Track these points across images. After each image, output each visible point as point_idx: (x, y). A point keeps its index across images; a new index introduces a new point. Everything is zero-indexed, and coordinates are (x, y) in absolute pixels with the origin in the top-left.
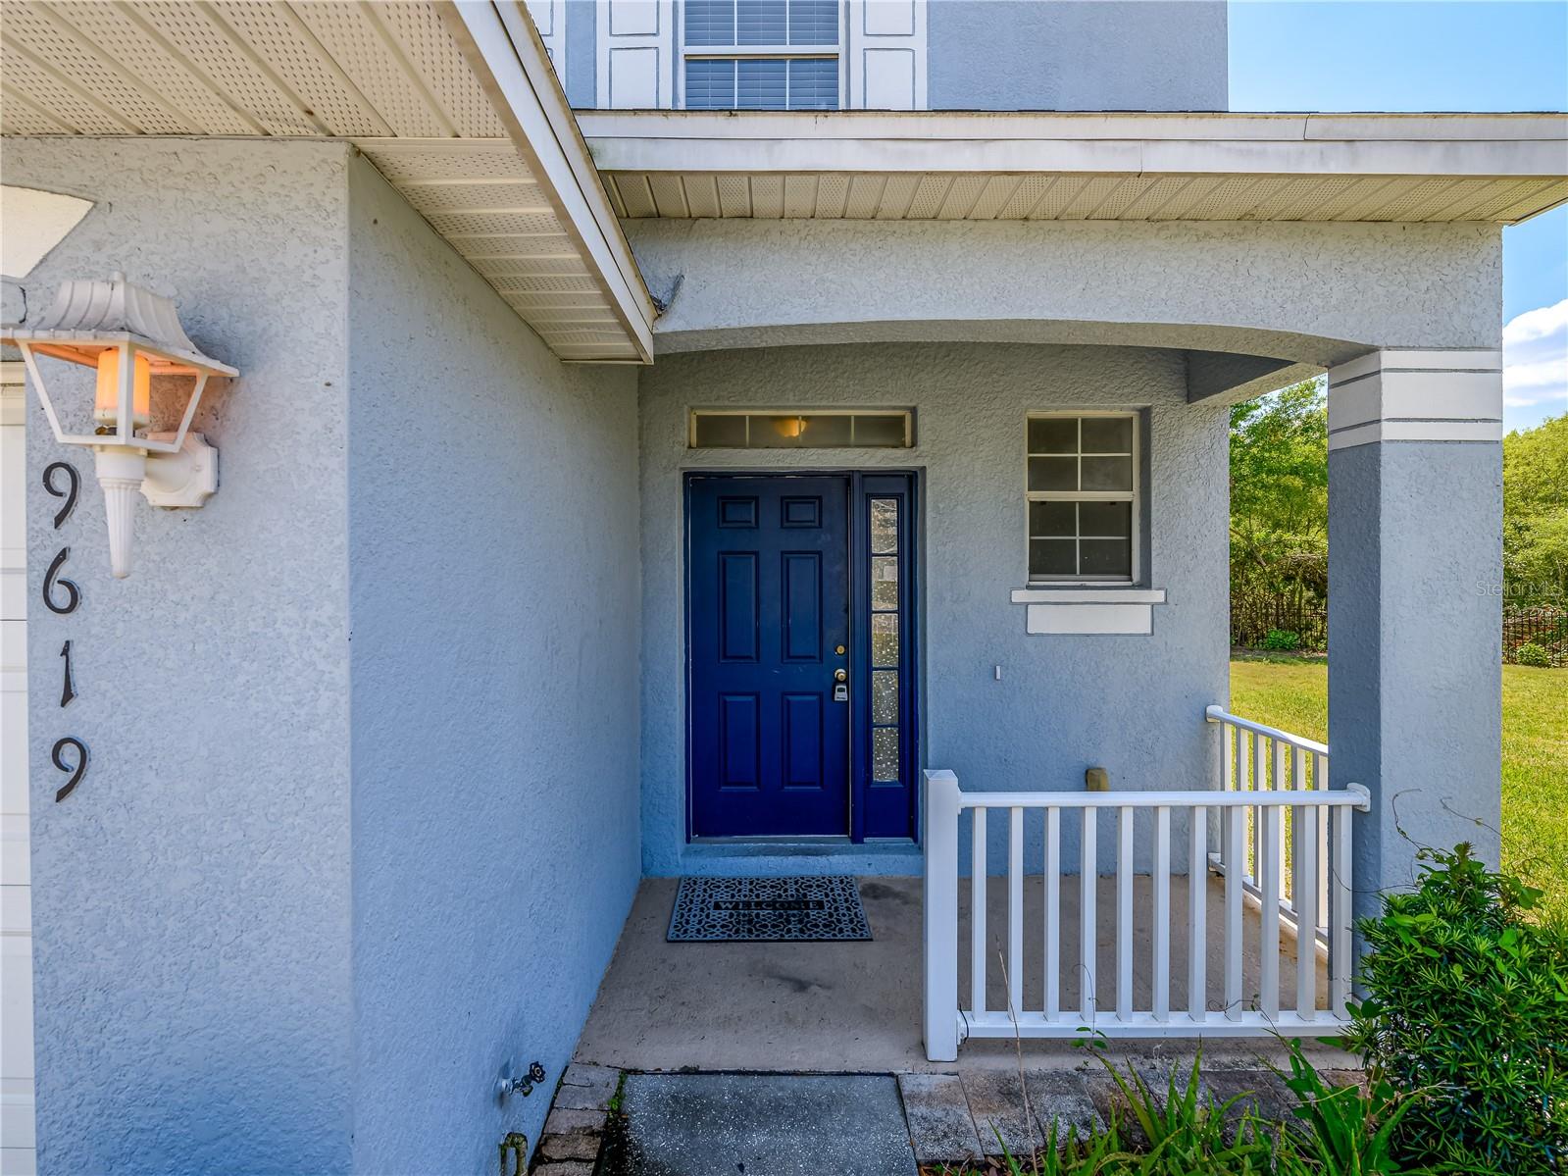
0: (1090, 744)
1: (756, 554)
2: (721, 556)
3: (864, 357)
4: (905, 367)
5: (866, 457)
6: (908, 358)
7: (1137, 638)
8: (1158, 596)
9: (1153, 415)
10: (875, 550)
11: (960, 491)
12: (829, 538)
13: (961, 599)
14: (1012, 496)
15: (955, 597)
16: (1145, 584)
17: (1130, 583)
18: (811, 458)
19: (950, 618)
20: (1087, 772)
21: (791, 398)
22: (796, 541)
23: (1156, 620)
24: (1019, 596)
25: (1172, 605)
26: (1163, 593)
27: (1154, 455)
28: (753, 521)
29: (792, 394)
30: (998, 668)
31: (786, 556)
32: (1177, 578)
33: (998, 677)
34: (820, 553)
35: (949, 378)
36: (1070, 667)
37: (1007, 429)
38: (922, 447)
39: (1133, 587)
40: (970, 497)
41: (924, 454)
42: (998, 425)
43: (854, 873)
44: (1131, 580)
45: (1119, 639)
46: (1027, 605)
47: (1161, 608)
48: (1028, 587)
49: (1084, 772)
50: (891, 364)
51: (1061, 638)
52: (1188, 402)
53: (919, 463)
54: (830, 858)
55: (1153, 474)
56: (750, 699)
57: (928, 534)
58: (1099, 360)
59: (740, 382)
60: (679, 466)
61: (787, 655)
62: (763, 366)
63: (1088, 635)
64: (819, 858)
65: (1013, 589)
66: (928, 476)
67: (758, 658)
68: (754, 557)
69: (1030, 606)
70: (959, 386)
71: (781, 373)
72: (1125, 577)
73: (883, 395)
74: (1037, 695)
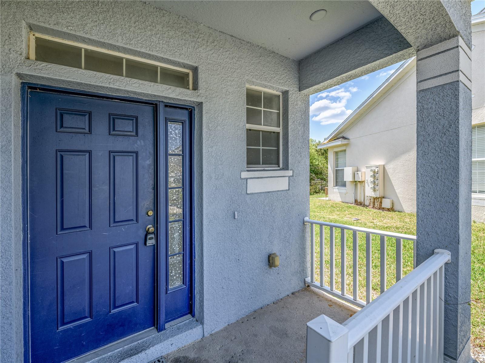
0: (270, 243)
1: (90, 152)
2: (59, 153)
3: (169, 28)
4: (192, 42)
5: (170, 91)
6: (194, 37)
7: (284, 192)
8: (290, 173)
9: (289, 94)
10: (170, 152)
11: (219, 118)
12: (143, 143)
13: (220, 177)
14: (241, 124)
15: (217, 176)
16: (286, 167)
17: (279, 168)
18: (134, 85)
19: (214, 188)
20: (269, 257)
21: (120, 40)
22: (121, 144)
23: (290, 184)
24: (244, 175)
25: (294, 177)
26: (292, 171)
27: (289, 113)
28: (87, 129)
29: (120, 37)
30: (236, 213)
31: (113, 155)
32: (296, 165)
33: (236, 217)
34: (137, 153)
35: (214, 55)
36: (263, 208)
37: (239, 89)
38: (201, 91)
39: (280, 170)
40: (223, 122)
41: (202, 95)
42: (236, 86)
43: (163, 354)
44: (279, 167)
45: (279, 193)
46: (247, 179)
47: (291, 178)
48: (248, 171)
49: (268, 257)
50: (184, 38)
51: (259, 194)
52: (300, 91)
53: (199, 100)
54: (147, 351)
55: (289, 120)
56: (85, 256)
57: (204, 141)
58: (273, 65)
59: (78, 17)
60: (16, 71)
61: (114, 221)
62: (98, 11)
63: (269, 192)
64: (139, 355)
65: (241, 171)
66: (204, 108)
67: (90, 227)
68: (87, 155)
69: (248, 180)
70: (219, 60)
71: (112, 20)
72: (277, 166)
73: (180, 55)
74: (251, 224)
